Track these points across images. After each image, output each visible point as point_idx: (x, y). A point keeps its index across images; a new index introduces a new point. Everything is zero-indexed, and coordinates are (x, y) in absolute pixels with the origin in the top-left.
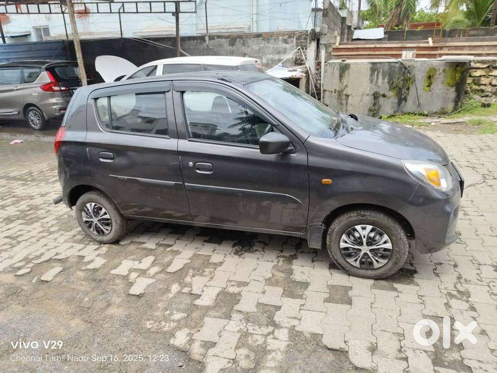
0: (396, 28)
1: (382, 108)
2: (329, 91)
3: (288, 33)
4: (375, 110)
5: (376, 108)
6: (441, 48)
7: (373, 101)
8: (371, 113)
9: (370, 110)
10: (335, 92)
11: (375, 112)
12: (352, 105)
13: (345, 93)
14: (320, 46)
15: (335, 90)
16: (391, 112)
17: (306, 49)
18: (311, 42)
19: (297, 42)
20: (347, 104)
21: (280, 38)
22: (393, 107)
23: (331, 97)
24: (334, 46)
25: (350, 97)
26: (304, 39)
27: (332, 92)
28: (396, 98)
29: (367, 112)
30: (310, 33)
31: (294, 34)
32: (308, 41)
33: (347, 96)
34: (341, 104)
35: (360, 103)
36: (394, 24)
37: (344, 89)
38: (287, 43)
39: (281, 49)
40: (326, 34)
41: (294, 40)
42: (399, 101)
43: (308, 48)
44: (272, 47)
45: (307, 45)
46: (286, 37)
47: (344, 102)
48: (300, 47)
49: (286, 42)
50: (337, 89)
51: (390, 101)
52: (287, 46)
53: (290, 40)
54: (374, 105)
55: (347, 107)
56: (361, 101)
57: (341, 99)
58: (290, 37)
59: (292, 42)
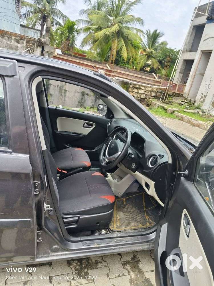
0: (67, 52)
1: (86, 102)
2: (54, 85)
3: (19, 35)
4: (82, 102)
5: (83, 102)
6: (113, 72)
7: (81, 97)
8: (80, 104)
9: (79, 102)
10: (58, 87)
11: (82, 104)
12: (68, 97)
13: (64, 88)
14: (44, 52)
15: (58, 85)
16: (91, 105)
17: (33, 51)
18: (37, 48)
19: (26, 45)
20: (65, 96)
21: (13, 37)
22: (92, 102)
23: (55, 90)
24: (54, 55)
25: (67, 92)
26: (32, 44)
27: (55, 86)
28: (94, 97)
29: (77, 103)
30: (37, 41)
31: (25, 38)
32: (35, 46)
33: (66, 91)
34: (61, 95)
35: (74, 97)
36: (65, 50)
37: (64, 86)
38: (18, 43)
39: (13, 46)
40: (48, 45)
41: (25, 42)
42: (96, 99)
43: (35, 51)
44: (6, 42)
45: (34, 49)
46: (18, 38)
47: (63, 94)
48: (29, 49)
49: (17, 41)
50: (59, 85)
51: (91, 98)
52: (19, 45)
53: (21, 41)
54: (82, 99)
55: (65, 98)
56: (74, 95)
57: (62, 92)
58: (21, 39)
59: (23, 43)
